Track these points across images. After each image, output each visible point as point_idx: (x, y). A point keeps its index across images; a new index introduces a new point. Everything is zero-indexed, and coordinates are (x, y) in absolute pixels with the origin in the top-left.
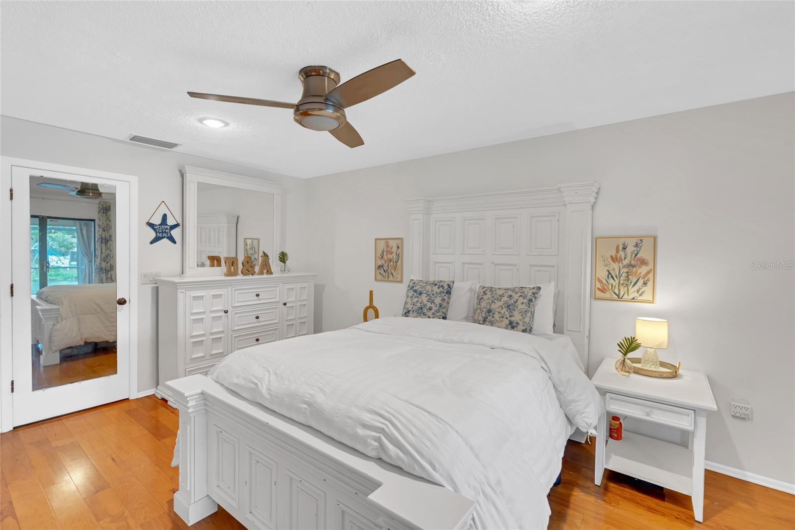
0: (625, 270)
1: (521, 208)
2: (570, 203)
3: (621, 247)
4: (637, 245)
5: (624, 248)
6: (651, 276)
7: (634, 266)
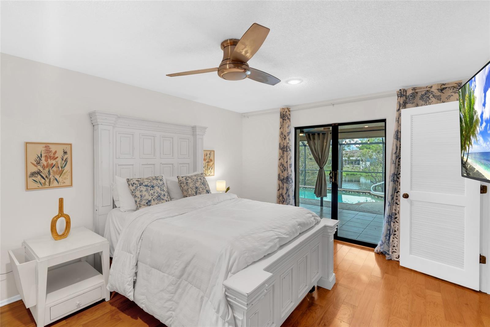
0: (207, 164)
1: (175, 133)
2: (199, 135)
3: (206, 154)
4: (210, 154)
5: (207, 155)
6: (213, 166)
7: (209, 162)
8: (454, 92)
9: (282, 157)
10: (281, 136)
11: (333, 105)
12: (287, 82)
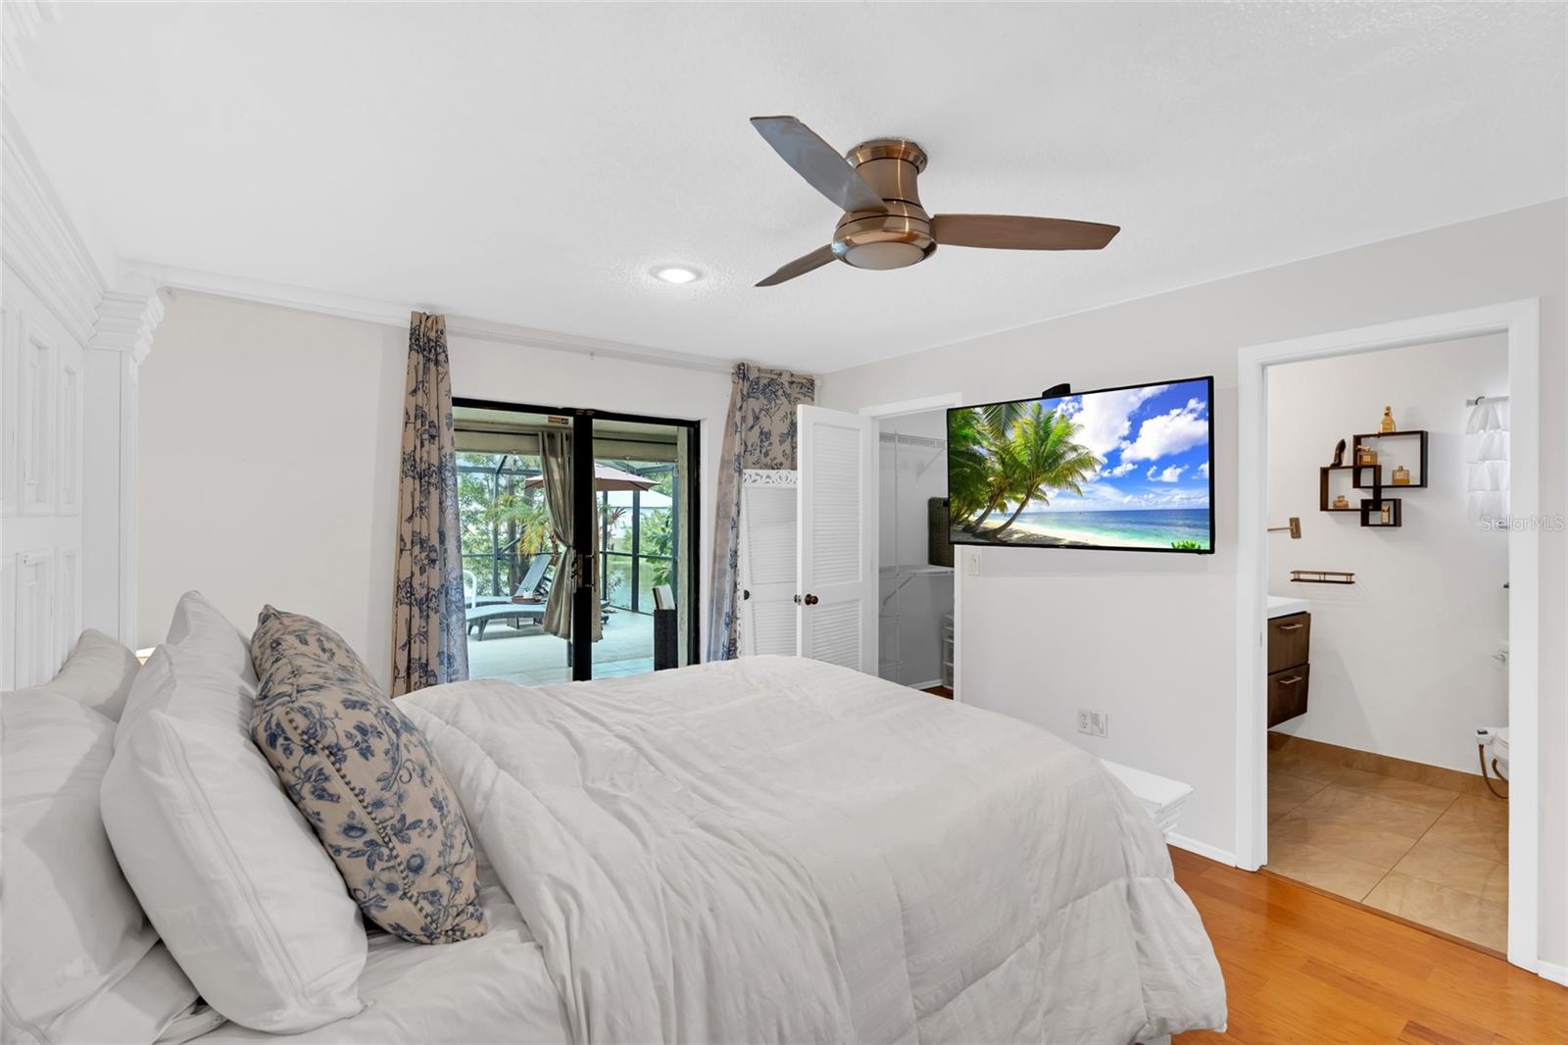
8: (802, 393)
9: (421, 509)
10: (419, 426)
11: (592, 354)
12: (654, 272)
